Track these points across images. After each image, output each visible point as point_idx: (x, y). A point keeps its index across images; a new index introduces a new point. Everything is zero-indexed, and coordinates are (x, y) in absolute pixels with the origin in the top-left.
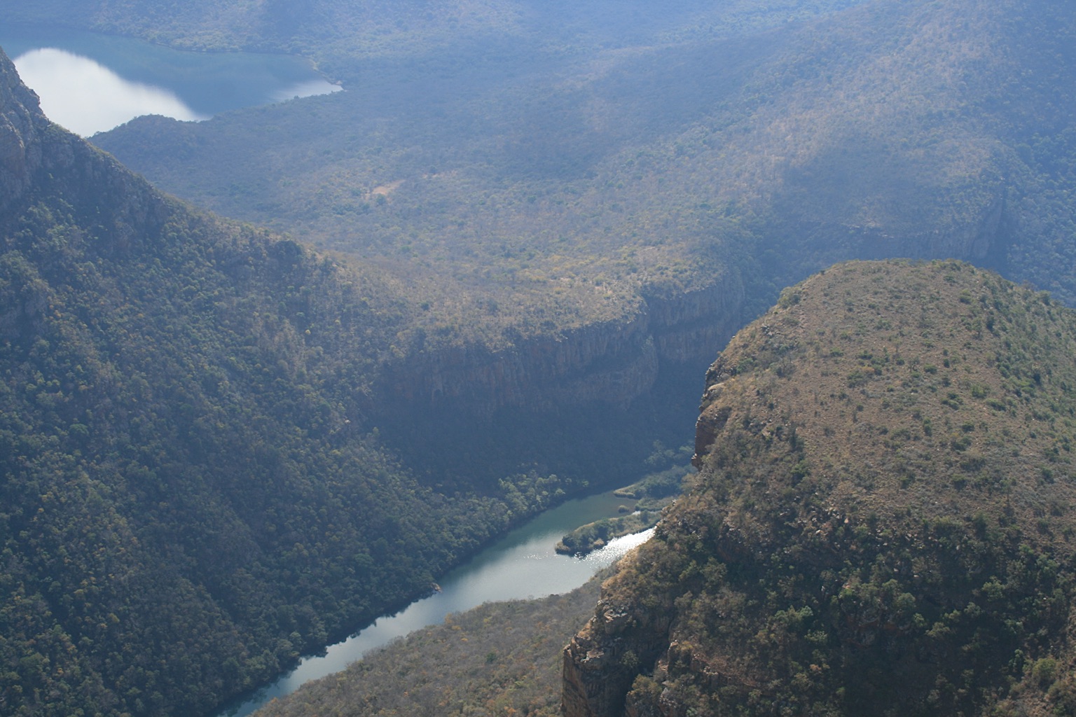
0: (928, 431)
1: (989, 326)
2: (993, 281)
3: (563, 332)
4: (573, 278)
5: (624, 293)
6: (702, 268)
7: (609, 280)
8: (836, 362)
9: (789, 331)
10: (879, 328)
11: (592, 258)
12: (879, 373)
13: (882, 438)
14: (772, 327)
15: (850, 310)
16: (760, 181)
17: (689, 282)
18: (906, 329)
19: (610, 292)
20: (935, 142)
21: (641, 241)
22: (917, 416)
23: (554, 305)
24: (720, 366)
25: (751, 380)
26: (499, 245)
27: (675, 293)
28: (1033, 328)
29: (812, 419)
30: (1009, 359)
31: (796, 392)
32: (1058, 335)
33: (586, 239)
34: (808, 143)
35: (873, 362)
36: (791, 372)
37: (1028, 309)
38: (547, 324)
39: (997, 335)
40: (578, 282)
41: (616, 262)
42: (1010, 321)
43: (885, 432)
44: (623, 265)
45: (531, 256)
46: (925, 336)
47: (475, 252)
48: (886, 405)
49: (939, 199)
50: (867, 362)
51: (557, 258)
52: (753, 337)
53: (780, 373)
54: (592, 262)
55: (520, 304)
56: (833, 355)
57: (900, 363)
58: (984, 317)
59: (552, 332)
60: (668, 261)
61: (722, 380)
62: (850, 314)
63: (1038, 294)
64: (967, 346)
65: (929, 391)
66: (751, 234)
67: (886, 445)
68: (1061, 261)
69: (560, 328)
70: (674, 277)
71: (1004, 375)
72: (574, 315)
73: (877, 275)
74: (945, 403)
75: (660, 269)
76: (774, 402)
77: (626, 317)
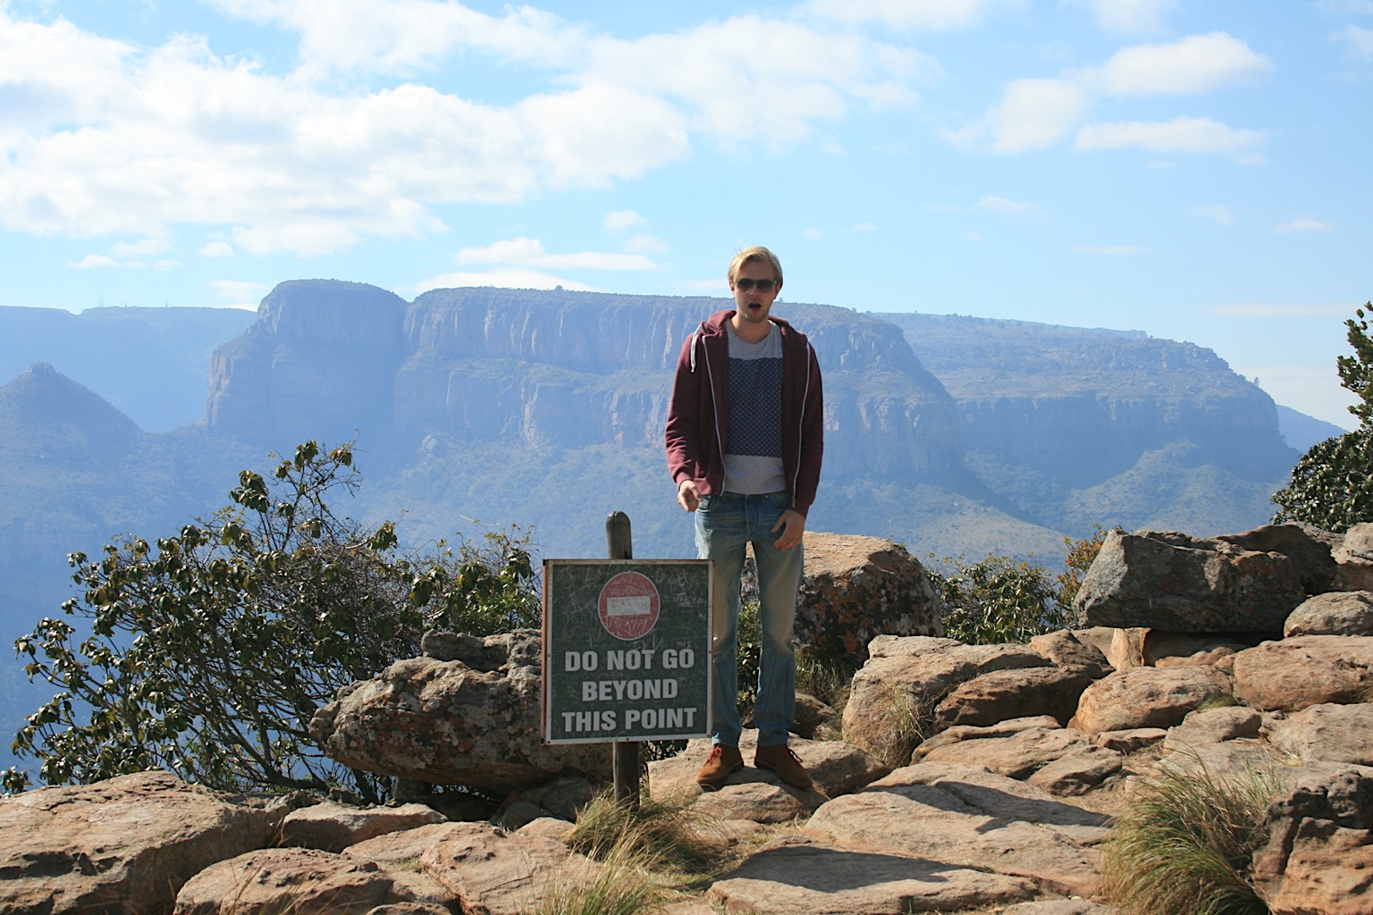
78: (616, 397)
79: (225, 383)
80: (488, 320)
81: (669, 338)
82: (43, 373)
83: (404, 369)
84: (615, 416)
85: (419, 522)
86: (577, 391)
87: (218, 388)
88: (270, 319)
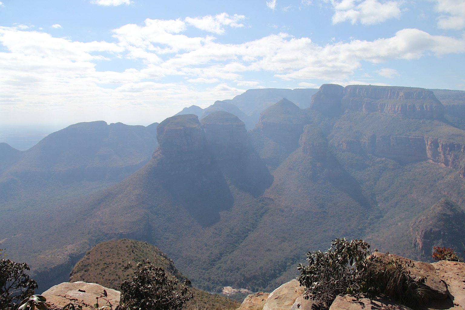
0: (119, 278)
1: (133, 251)
2: (133, 241)
3: (50, 269)
4: (52, 255)
5: (64, 257)
6: (83, 247)
7: (61, 254)
8: (98, 266)
9: (88, 261)
10: (108, 256)
11: (56, 249)
12: (108, 267)
13: (109, 281)
14: (84, 261)
15: (101, 253)
16: (95, 226)
17: (80, 251)
18: (114, 256)
19: (61, 257)
20: (132, 212)
21: (68, 244)
22: (117, 275)
23: (47, 263)
24: (73, 272)
25: (79, 274)
26: (32, 250)
27: (77, 254)
28: (143, 250)
29: (93, 280)
30: (137, 258)
31: (89, 275)
32: (149, 251)
33: (55, 245)
34: (105, 216)
35: (107, 264)
36: (88, 270)
37: (142, 246)
38: (45, 268)
39: (134, 253)
40: (53, 256)
41: (62, 250)
42: (138, 250)
43: (110, 280)
44: (64, 250)
45: (41, 252)
46: (118, 256)
47: (26, 253)
48: (110, 274)
49: (135, 224)
50: (105, 265)
51: (48, 251)
52: (80, 264)
53: (85, 271)
54: (56, 251)
55: (38, 264)
56: (98, 264)
57: (113, 263)
58: (131, 250)
59: (47, 269)
60: (75, 247)
61: (73, 275)
62: (101, 254)
63: (144, 243)
64: (128, 257)
65: (119, 269)
66: (94, 238)
67: (110, 283)
68: (162, 233)
69: (49, 268)
70: (77, 251)
71: (136, 262)
72: (52, 264)
73: (107, 245)
74: (123, 271)
75: (73, 249)
76: (84, 278)
77: (65, 262)
78: (379, 104)
79: (313, 101)
80: (357, 90)
81: (389, 94)
82: (285, 99)
83: (343, 99)
84: (379, 107)
85: (344, 124)
86: (372, 103)
87: (312, 102)
88: (321, 90)
